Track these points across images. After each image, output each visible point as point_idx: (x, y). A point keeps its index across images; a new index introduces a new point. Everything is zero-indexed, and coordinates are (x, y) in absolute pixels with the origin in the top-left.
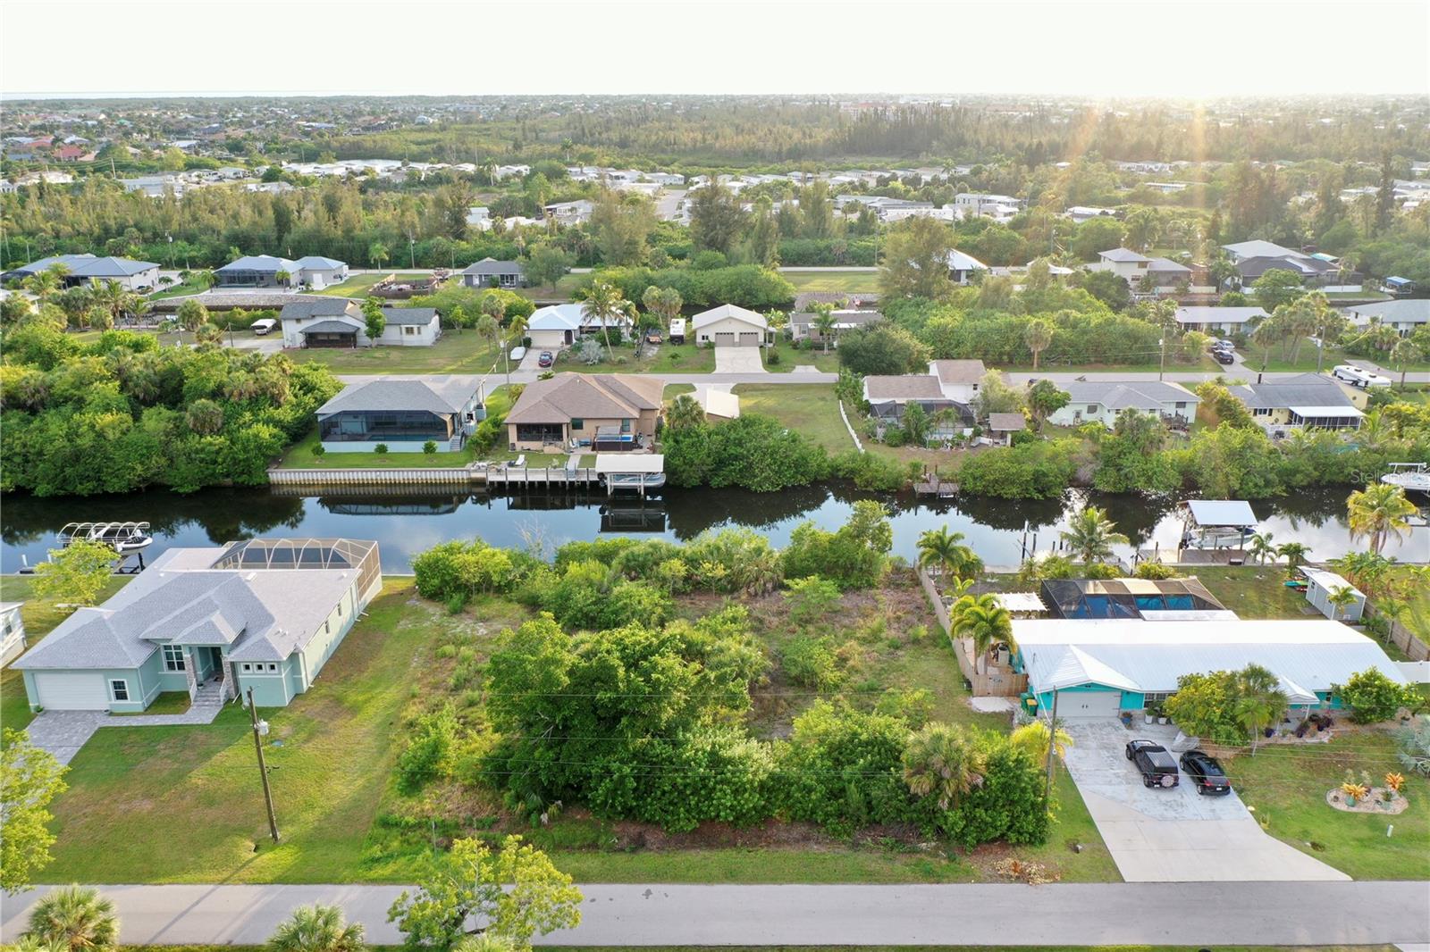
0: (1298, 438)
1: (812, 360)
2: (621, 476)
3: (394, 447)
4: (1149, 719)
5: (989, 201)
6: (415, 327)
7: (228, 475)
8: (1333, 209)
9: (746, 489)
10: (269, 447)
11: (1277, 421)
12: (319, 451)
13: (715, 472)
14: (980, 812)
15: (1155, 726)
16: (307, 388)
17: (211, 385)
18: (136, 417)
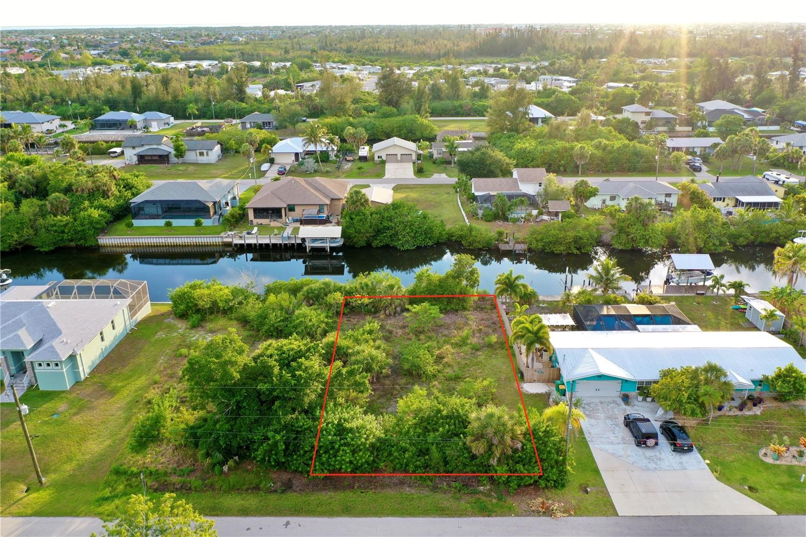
0: (741, 215)
1: (444, 171)
2: (315, 240)
3: (176, 222)
4: (640, 398)
5: (559, 80)
6: (205, 152)
7: (72, 241)
8: (762, 82)
9: (395, 248)
10: (97, 223)
11: (728, 205)
12: (130, 225)
13: (375, 237)
14: (520, 467)
15: (644, 403)
16: (128, 186)
17: (65, 184)
18: (17, 204)
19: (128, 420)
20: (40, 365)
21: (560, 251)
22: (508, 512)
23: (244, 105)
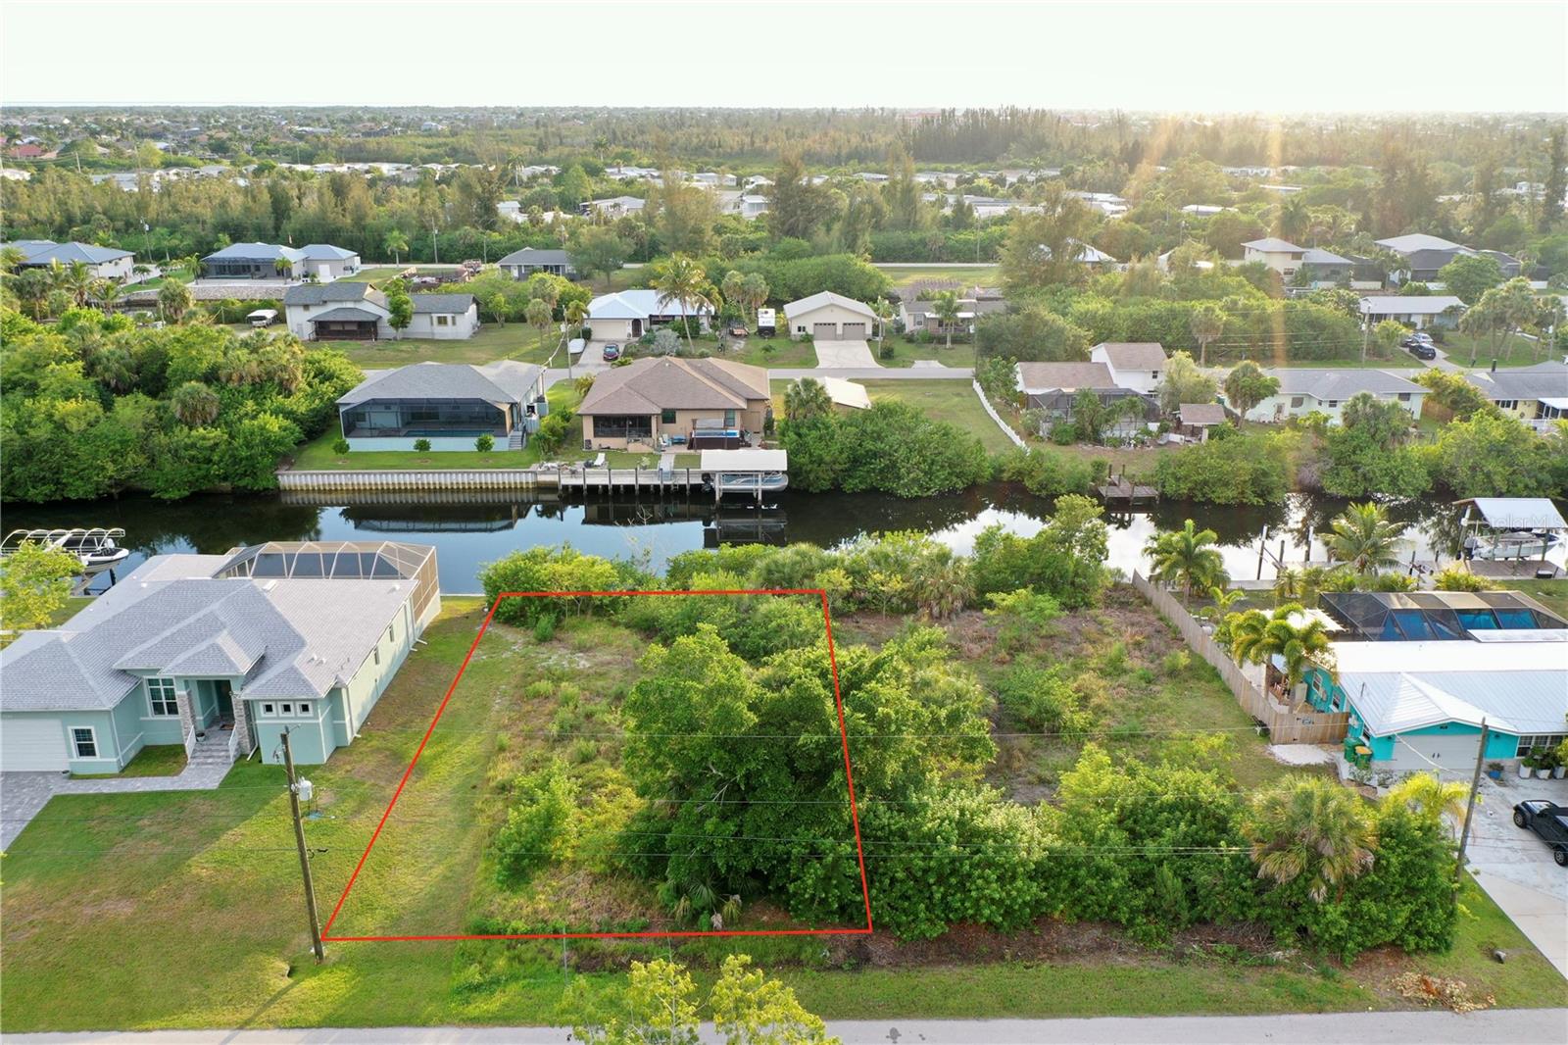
1: (934, 356)
2: (733, 475)
3: (438, 444)
4: (1526, 772)
5: (1090, 200)
6: (449, 316)
7: (225, 478)
9: (889, 493)
10: (279, 442)
11: (1522, 415)
12: (342, 449)
13: (848, 473)
15: (1534, 781)
16: (324, 376)
17: (204, 366)
18: (108, 406)
19: (465, 826)
20: (269, 708)
21: (1227, 498)
22: (1356, 1003)
23: (496, 236)
